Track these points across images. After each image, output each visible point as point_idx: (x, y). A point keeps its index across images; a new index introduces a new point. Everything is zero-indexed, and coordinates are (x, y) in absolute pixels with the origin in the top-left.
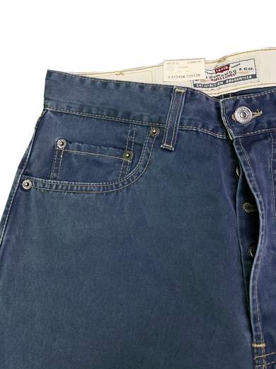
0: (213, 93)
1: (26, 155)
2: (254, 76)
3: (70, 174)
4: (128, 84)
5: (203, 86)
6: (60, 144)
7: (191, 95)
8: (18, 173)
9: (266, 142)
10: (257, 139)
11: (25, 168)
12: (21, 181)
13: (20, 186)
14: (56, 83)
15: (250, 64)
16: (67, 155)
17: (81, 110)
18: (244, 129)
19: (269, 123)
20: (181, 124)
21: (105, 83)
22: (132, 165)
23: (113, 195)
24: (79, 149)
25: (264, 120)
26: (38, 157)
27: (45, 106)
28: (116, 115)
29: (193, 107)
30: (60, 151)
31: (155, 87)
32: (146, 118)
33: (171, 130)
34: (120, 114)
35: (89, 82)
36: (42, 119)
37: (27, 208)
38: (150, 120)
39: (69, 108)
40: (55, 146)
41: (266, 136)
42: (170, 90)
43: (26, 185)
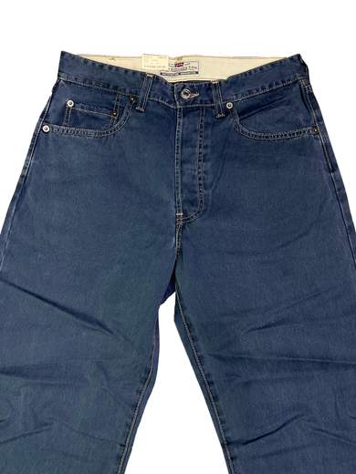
0: (170, 80)
1: (45, 109)
2: (197, 73)
3: (76, 123)
4: (117, 68)
5: (167, 75)
6: (70, 104)
7: (156, 79)
8: (40, 121)
9: (196, 112)
10: (192, 110)
11: (45, 117)
12: (42, 126)
13: (41, 129)
14: (67, 60)
15: (195, 65)
16: (74, 112)
17: (84, 82)
18: (186, 103)
19: (201, 102)
20: (149, 96)
21: (102, 66)
22: (118, 120)
23: (104, 139)
24: (82, 108)
25: (200, 98)
26: (54, 111)
27: (59, 76)
28: (109, 86)
29: (157, 86)
30: (69, 108)
31: (135, 73)
32: (127, 91)
33: (143, 99)
34: (111, 87)
35: (90, 63)
36: (57, 84)
37: (47, 145)
38: (131, 92)
39: (76, 79)
40: (66, 104)
41: (198, 108)
42: (143, 74)
43: (46, 128)
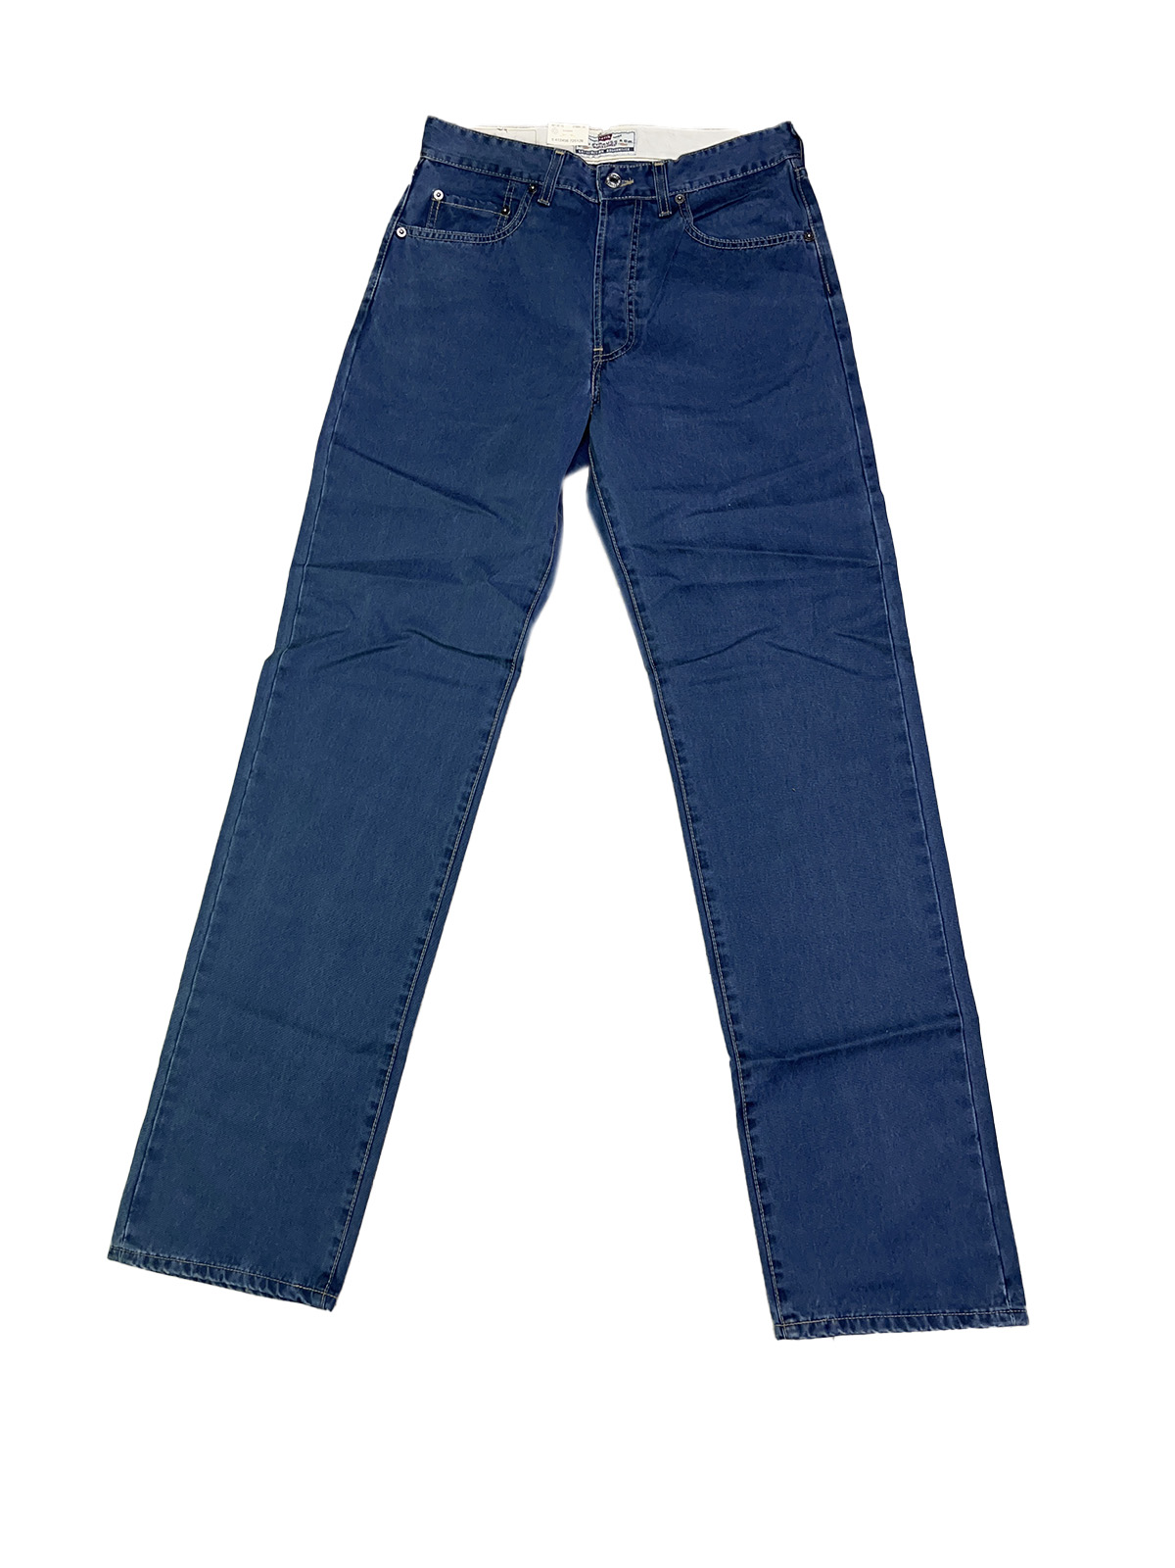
0: (591, 160)
1: (401, 202)
2: (632, 149)
3: (446, 223)
4: (511, 142)
5: (585, 153)
6: (438, 195)
7: (569, 158)
8: (393, 220)
9: (628, 208)
10: (622, 203)
11: (400, 214)
12: (396, 228)
13: (395, 233)
14: (436, 131)
15: (630, 137)
16: (443, 206)
17: (460, 163)
18: (614, 193)
19: (637, 193)
20: (558, 183)
21: (487, 138)
22: (509, 220)
23: (489, 247)
24: (456, 202)
25: (635, 187)
26: (414, 206)
27: (423, 153)
28: (496, 170)
29: (570, 168)
30: (436, 202)
31: (537, 148)
32: (526, 175)
33: (548, 187)
34: (501, 170)
35: (471, 134)
36: (420, 165)
37: (402, 255)
38: (530, 177)
39: (448, 159)
40: (432, 196)
41: (631, 202)
42: (550, 151)
43: (401, 232)
